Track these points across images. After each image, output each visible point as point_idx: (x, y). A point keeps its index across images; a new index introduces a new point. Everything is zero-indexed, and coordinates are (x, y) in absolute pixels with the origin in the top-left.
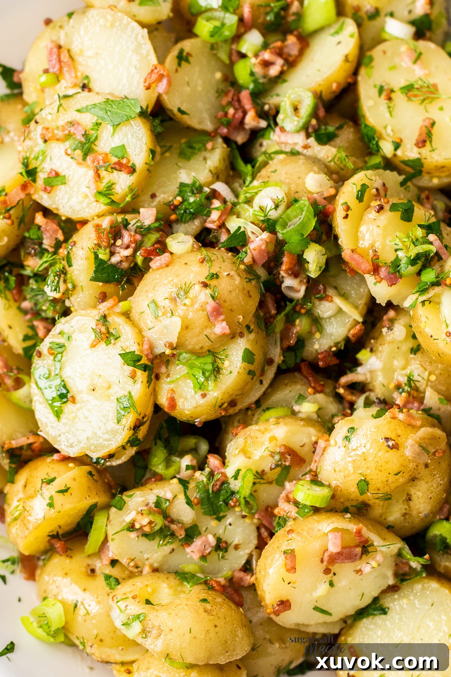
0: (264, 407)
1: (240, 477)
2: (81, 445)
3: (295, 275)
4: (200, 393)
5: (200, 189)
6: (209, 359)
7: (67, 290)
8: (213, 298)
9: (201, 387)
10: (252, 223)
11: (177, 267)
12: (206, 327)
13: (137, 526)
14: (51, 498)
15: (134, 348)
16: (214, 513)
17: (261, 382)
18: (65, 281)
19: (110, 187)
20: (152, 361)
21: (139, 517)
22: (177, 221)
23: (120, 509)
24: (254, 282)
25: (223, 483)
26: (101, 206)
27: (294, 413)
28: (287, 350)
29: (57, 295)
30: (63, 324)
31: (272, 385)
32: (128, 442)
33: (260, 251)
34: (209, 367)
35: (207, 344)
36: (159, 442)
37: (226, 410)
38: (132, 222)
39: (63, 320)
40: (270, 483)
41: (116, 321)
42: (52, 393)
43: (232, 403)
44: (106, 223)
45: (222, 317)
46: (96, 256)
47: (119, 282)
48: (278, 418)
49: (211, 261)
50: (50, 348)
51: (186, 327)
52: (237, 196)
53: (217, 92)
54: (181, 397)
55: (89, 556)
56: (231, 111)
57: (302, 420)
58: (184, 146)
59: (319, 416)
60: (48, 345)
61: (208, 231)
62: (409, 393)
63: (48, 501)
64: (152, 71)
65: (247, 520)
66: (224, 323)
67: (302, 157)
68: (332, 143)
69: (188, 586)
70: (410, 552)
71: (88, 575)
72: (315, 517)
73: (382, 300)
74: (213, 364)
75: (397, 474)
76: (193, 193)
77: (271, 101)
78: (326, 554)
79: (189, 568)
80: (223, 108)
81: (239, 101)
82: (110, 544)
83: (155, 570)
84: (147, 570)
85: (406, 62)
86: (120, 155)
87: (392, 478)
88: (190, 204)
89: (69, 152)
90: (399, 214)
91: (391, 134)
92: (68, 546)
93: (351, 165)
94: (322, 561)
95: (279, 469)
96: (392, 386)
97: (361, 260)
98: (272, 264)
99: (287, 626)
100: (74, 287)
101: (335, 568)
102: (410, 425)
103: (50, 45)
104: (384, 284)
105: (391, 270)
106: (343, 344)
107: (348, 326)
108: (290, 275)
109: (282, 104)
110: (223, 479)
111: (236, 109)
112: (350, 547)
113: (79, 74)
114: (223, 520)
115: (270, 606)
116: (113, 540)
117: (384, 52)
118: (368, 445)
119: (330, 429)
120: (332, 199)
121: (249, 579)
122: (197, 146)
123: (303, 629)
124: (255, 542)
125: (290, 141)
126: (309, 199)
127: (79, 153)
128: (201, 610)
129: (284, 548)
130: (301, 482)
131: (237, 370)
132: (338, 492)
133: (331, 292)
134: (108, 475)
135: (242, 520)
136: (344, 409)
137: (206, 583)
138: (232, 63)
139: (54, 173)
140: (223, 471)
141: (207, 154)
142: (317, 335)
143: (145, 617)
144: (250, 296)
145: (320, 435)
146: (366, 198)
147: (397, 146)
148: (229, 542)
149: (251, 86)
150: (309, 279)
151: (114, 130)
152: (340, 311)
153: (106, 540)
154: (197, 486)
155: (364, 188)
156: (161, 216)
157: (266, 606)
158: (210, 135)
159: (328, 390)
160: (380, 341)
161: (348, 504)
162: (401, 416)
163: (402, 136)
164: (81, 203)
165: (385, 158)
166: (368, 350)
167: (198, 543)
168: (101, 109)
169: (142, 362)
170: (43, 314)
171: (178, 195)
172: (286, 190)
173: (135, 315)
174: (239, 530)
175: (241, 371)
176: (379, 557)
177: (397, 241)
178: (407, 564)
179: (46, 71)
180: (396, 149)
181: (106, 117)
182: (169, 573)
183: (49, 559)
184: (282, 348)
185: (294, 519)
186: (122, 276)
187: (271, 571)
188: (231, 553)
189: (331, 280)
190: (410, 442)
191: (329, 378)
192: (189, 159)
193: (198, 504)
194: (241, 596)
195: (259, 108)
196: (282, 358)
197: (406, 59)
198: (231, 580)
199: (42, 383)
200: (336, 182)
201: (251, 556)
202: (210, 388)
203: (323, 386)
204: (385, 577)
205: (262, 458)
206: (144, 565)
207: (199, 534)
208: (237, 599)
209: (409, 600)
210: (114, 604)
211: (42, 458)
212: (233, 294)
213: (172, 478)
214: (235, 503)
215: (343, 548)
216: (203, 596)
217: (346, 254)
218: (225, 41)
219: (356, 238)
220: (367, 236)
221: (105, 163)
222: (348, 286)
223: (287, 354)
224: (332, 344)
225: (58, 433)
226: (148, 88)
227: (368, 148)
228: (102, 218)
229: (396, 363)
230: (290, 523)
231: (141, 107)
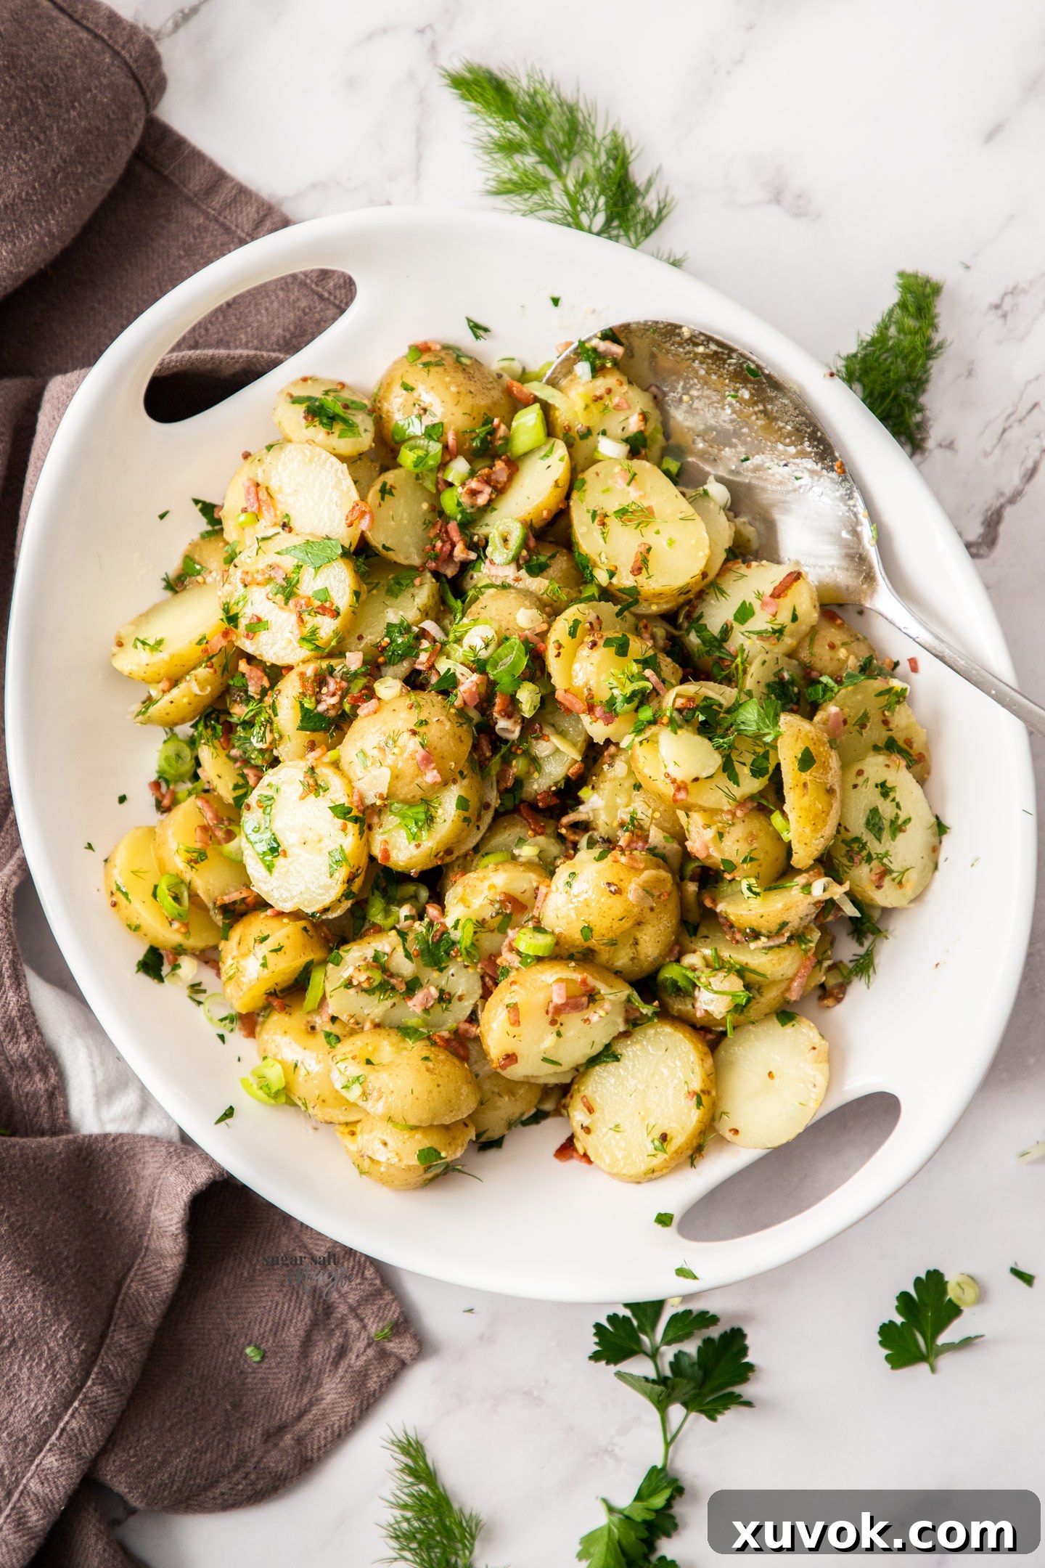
0: (483, 852)
1: (460, 927)
2: (296, 900)
3: (509, 716)
4: (414, 843)
5: (408, 629)
6: (421, 809)
7: (274, 740)
8: (422, 746)
9: (414, 837)
10: (462, 664)
11: (385, 714)
12: (417, 776)
13: (355, 983)
14: (264, 958)
15: (344, 800)
16: (436, 965)
17: (478, 828)
18: (271, 731)
19: (314, 632)
20: (363, 812)
21: (356, 974)
22: (385, 664)
23: (338, 965)
24: (465, 726)
25: (443, 933)
26: (305, 652)
27: (514, 858)
28: (503, 793)
29: (264, 746)
30: (270, 776)
31: (491, 828)
32: (343, 895)
33: (471, 692)
34: (422, 817)
35: (419, 793)
36: (376, 892)
37: (442, 858)
38: (338, 668)
39: (271, 771)
40: (492, 931)
41: (326, 773)
42: (263, 847)
43: (449, 852)
44: (310, 670)
45: (433, 765)
46: (302, 706)
47: (326, 730)
48: (497, 864)
49: (419, 706)
50: (259, 801)
51: (396, 777)
52: (447, 634)
53: (424, 523)
54: (394, 847)
55: (309, 1013)
56: (439, 544)
57: (522, 864)
58: (392, 582)
59: (540, 859)
60: (257, 798)
61: (419, 672)
62: (632, 832)
63: (262, 961)
64: (354, 508)
65: (470, 970)
66: (435, 772)
67: (513, 591)
68: (545, 573)
69: (410, 1042)
70: (639, 999)
71: (308, 1033)
72: (539, 967)
73: (599, 739)
74: (426, 813)
75: (621, 920)
76: (401, 634)
77: (481, 531)
78: (551, 1006)
79: (412, 1022)
80: (431, 541)
81: (447, 532)
82: (329, 1000)
83: (377, 1026)
84: (368, 1026)
85: (620, 484)
86: (323, 598)
87: (616, 924)
88: (398, 645)
89: (270, 596)
90: (613, 649)
91: (606, 561)
92: (287, 1002)
93: (564, 597)
94: (547, 1012)
95: (500, 917)
96: (615, 824)
97: (574, 700)
98: (485, 705)
99: (515, 1078)
100: (281, 737)
101: (561, 1019)
102: (633, 868)
103: (247, 484)
104: (600, 723)
105: (607, 710)
106: (562, 783)
107: (567, 764)
108: (503, 716)
109: (491, 536)
110: (442, 929)
111: (444, 542)
112: (575, 997)
113: (278, 513)
114: (445, 971)
115: (496, 1061)
116: (331, 997)
117: (597, 474)
118: (590, 892)
119: (552, 874)
120: (543, 635)
121: (474, 1030)
122: (405, 582)
123: (532, 1081)
124: (480, 992)
125: (501, 574)
126: (520, 637)
127: (280, 597)
128: (423, 1069)
129: (507, 1001)
130: (523, 930)
131: (451, 818)
132: (562, 939)
133: (547, 731)
134: (325, 929)
135: (465, 970)
136: (567, 850)
137: (429, 1038)
138: (439, 492)
139: (255, 619)
140: (442, 920)
141: (416, 591)
142: (536, 775)
143: (366, 1078)
144: (462, 741)
145: (541, 880)
146: (579, 633)
147: (612, 574)
148: (452, 993)
149: (459, 517)
150: (523, 719)
151: (316, 573)
152: (557, 750)
153: (324, 998)
154: (417, 938)
155: (576, 622)
156: (369, 658)
157: (492, 1061)
158: (417, 570)
159: (549, 831)
160: (601, 778)
161: (573, 951)
162: (623, 859)
163: (617, 564)
164: (285, 648)
165: (599, 586)
166: (590, 787)
167: (420, 996)
168: (302, 552)
169: (352, 814)
170: (253, 762)
171: (386, 636)
172: (497, 628)
173: (344, 764)
174: (463, 980)
175: (455, 819)
176: (607, 1006)
177: (611, 680)
178: (637, 1009)
179: (244, 510)
180: (611, 578)
181: (306, 558)
182: (391, 1028)
183: (268, 1016)
184: (499, 791)
185: (517, 969)
186: (330, 725)
187: (494, 1025)
188: (456, 1004)
189: (549, 717)
190: (633, 886)
191: (551, 817)
192: (397, 597)
193: (417, 956)
194: (466, 1048)
195: (468, 539)
196: (499, 801)
197: (620, 481)
198: (456, 1032)
199: (254, 837)
200: (549, 616)
201: (476, 1006)
202: (424, 838)
203: (543, 827)
204: (615, 1024)
205: (482, 906)
206: (364, 1021)
207: (421, 986)
208: (462, 1052)
209: (642, 1045)
210: (333, 1064)
211: (256, 913)
212: (444, 740)
213: (391, 929)
214: (456, 953)
215: (568, 998)
216: (425, 1053)
217: (559, 695)
218: (431, 470)
219: (569, 675)
220: (581, 675)
221: (307, 607)
222: (566, 724)
223: (505, 796)
224: (551, 784)
225: (270, 888)
226: (350, 525)
227: (582, 576)
228: (306, 665)
229: (618, 800)
230: (513, 974)
231: (342, 546)
